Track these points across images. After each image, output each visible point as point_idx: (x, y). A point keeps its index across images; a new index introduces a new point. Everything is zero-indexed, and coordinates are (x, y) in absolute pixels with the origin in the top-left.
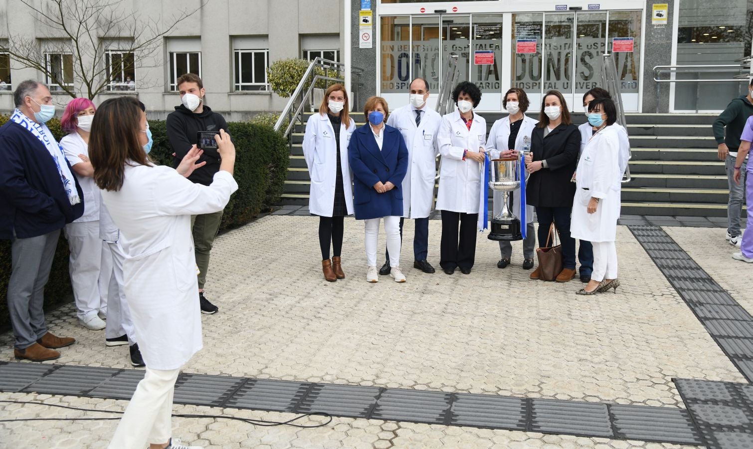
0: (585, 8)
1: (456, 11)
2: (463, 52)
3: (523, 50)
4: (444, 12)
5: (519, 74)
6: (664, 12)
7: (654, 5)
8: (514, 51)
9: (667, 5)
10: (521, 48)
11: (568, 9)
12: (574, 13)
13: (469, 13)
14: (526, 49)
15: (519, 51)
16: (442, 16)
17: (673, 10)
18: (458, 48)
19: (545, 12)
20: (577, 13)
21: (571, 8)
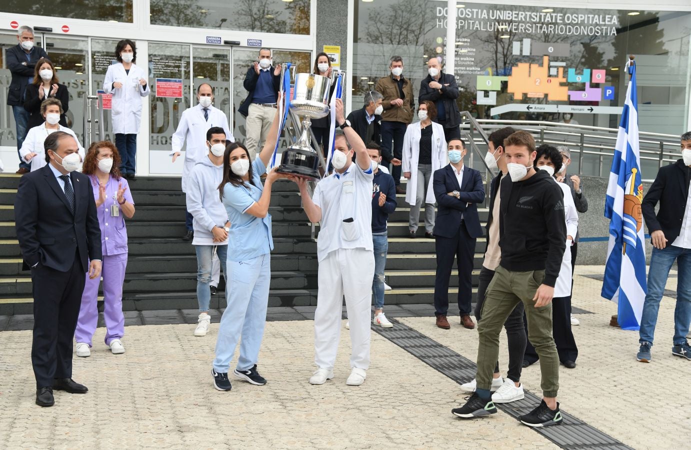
0: (244, 43)
1: (67, 31)
2: (79, 89)
3: (165, 93)
4: (49, 30)
5: (159, 124)
6: (337, 56)
7: (325, 46)
8: (153, 94)
9: (339, 47)
10: (162, 90)
11: (222, 43)
12: (230, 48)
13: (87, 37)
14: (169, 92)
15: (159, 93)
16: (45, 36)
17: (346, 54)
18: (71, 85)
19: (193, 44)
20: (234, 49)
21: (226, 42)
